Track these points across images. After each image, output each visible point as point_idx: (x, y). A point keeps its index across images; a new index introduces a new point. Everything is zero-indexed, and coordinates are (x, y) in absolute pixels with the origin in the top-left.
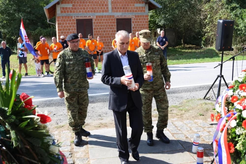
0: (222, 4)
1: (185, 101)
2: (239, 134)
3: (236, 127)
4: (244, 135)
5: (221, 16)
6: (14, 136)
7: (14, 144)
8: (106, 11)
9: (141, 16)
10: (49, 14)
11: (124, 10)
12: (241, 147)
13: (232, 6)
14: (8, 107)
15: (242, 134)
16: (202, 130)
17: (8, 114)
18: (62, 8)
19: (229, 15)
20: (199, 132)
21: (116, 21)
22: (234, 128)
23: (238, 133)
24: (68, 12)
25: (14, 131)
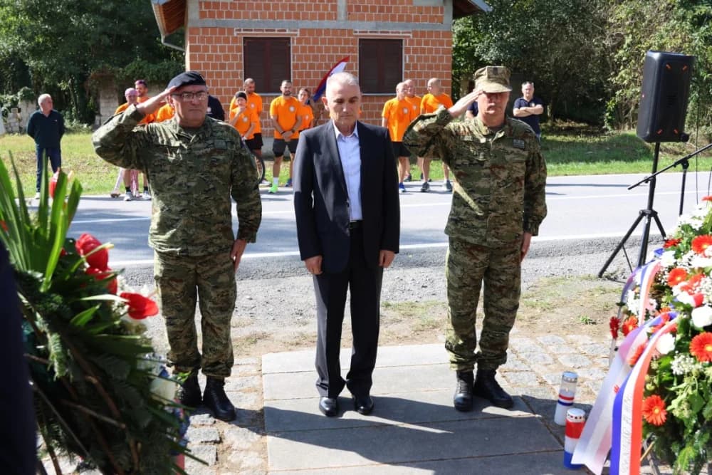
0: (669, 4)
1: (545, 281)
2: (681, 373)
3: (675, 355)
4: (694, 377)
5: (663, 41)
6: (57, 348)
7: (56, 370)
8: (330, 17)
9: (430, 34)
10: (165, 18)
11: (382, 14)
12: (686, 409)
13: (696, 14)
14: (43, 271)
15: (689, 374)
16: (587, 362)
17: (42, 290)
18: (205, 3)
19: (687, 39)
20: (579, 368)
21: (358, 46)
22: (669, 357)
23: (677, 370)
24: (220, 15)
25: (58, 336)
